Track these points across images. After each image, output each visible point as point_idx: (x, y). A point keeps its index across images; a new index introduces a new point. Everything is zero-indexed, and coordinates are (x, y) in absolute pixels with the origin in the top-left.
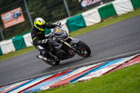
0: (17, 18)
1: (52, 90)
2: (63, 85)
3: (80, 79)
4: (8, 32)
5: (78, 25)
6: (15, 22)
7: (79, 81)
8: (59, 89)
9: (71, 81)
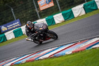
0: (48, 4)
1: (74, 54)
2: (81, 51)
3: (94, 47)
4: (42, 13)
5: (92, 8)
6: (47, 6)
7: (93, 48)
8: (79, 54)
9: (88, 48)
